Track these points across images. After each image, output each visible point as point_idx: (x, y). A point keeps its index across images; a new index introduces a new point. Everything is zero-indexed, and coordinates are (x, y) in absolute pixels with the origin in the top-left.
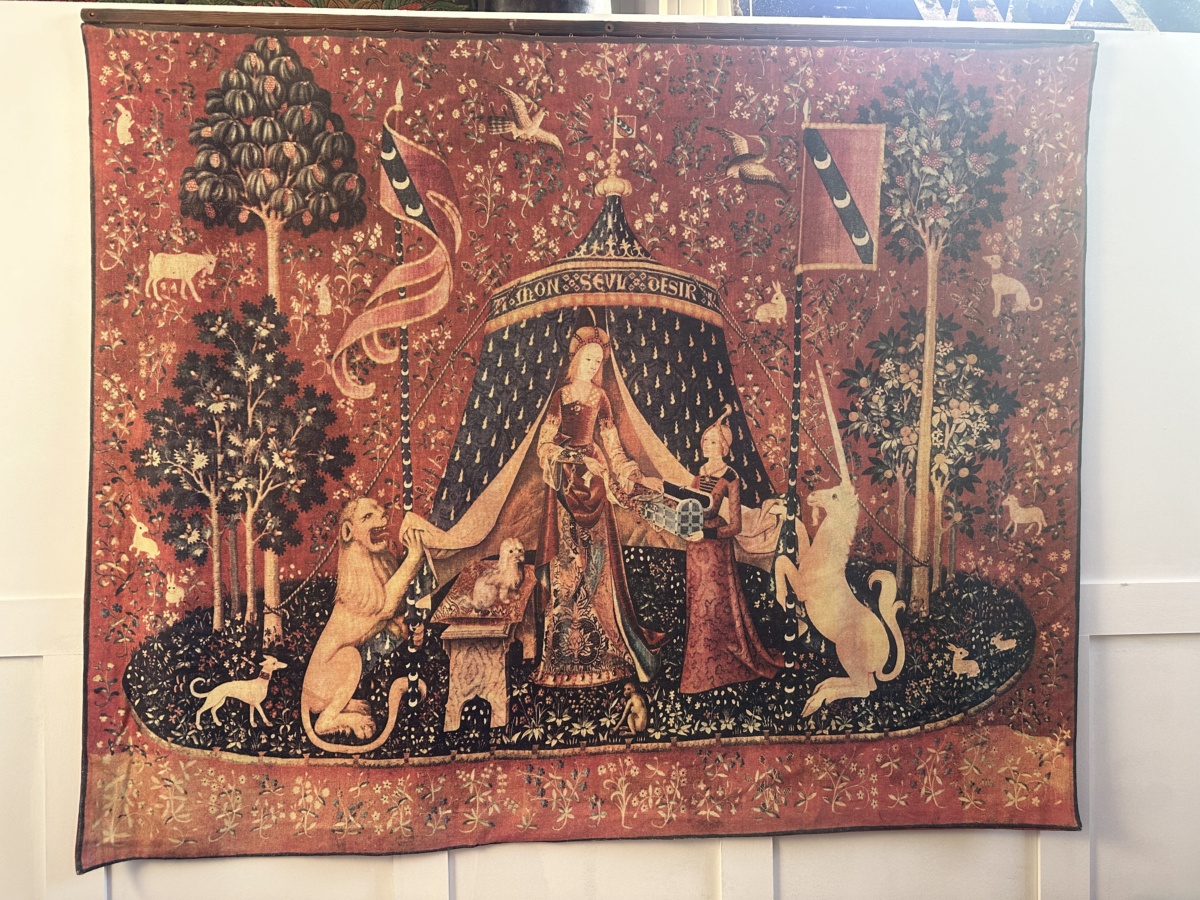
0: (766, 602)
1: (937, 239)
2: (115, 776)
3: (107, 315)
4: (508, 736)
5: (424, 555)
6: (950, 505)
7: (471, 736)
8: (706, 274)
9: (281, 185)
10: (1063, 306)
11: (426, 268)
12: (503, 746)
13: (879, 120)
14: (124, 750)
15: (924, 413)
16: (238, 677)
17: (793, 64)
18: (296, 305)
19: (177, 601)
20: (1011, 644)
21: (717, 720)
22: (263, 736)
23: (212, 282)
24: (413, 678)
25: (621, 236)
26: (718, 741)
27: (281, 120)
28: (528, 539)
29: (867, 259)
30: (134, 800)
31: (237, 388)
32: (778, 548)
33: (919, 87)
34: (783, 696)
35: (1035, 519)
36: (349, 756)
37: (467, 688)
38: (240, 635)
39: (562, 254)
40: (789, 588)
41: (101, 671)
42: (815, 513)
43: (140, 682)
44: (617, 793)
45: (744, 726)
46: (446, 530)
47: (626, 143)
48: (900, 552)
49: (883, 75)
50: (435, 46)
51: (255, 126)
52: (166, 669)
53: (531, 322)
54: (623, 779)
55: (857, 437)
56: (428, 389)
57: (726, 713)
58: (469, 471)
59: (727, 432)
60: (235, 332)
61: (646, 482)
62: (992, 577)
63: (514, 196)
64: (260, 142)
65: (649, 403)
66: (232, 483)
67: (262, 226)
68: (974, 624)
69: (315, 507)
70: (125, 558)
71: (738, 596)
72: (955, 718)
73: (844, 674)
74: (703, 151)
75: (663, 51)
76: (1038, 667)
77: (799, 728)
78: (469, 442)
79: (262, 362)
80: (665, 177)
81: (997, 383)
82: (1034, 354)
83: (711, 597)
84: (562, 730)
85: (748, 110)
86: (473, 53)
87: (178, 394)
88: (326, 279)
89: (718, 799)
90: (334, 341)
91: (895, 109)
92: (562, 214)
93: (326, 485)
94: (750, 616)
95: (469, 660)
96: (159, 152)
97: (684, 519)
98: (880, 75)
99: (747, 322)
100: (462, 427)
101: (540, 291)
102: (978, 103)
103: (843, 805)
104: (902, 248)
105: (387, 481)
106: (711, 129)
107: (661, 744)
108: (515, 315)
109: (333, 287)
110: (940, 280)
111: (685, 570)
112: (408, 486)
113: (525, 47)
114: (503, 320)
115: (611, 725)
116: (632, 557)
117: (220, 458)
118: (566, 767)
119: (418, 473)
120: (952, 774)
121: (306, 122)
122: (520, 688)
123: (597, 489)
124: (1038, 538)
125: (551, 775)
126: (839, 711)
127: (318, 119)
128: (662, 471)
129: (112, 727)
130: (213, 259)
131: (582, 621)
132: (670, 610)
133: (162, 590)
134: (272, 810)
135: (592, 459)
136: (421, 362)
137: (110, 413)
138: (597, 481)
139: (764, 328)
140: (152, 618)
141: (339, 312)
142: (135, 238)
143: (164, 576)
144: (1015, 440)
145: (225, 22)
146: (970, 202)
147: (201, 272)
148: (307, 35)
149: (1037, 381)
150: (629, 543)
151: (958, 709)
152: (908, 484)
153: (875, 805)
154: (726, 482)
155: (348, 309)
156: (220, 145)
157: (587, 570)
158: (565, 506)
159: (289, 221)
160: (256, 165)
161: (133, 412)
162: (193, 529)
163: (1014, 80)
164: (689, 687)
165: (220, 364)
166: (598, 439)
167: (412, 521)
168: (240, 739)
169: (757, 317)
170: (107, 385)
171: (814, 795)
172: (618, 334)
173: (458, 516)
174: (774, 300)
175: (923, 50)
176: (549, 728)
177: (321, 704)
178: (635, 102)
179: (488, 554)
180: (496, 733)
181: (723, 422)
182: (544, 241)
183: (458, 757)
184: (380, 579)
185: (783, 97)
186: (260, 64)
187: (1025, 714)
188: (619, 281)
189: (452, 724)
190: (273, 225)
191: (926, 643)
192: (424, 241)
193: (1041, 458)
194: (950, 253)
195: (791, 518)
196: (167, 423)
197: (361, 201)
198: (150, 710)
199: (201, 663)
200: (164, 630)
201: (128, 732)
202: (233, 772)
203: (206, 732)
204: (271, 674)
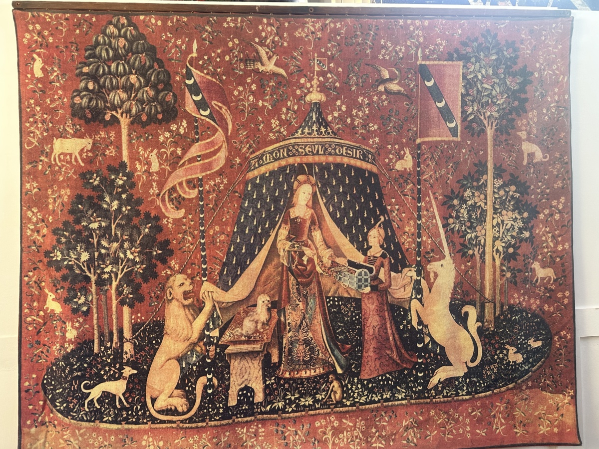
0: (406, 325)
1: (492, 123)
2: (38, 440)
3: (29, 174)
4: (264, 407)
5: (214, 306)
6: (504, 268)
7: (244, 408)
8: (368, 145)
9: (129, 99)
10: (560, 158)
11: (212, 144)
12: (262, 413)
13: (459, 59)
14: (43, 425)
15: (489, 218)
17: (412, 29)
18: (138, 166)
19: (73, 338)
20: (539, 344)
21: (381, 393)
22: (124, 413)
23: (90, 154)
24: (210, 377)
25: (321, 124)
26: (382, 404)
27: (128, 63)
28: (273, 295)
29: (455, 135)
31: (105, 214)
32: (412, 295)
33: (480, 41)
34: (417, 377)
35: (549, 275)
36: (174, 422)
37: (240, 381)
38: (110, 355)
39: (288, 135)
40: (419, 317)
41: (29, 380)
42: (432, 275)
44: (326, 436)
45: (396, 395)
46: (227, 291)
47: (322, 73)
48: (478, 295)
49: (460, 35)
50: (214, 20)
51: (113, 66)
53: (272, 173)
54: (330, 428)
55: (453, 232)
56: (215, 211)
57: (386, 389)
58: (239, 257)
59: (382, 231)
60: (104, 182)
61: (338, 260)
62: (527, 307)
63: (260, 103)
64: (117, 75)
65: (338, 216)
66: (103, 269)
67: (118, 122)
68: (519, 333)
69: (151, 280)
70: (42, 313)
71: (391, 323)
72: (511, 386)
73: (450, 364)
74: (364, 77)
75: (341, 23)
76: (554, 356)
77: (426, 395)
78: (238, 241)
79: (119, 198)
80: (344, 91)
81: (527, 201)
82: (545, 184)
83: (375, 324)
84: (295, 402)
85: (388, 54)
86: (236, 24)
87: (71, 218)
88: (155, 151)
89: (383, 437)
90: (161, 186)
91: (467, 53)
92: (287, 113)
93: (158, 268)
94: (398, 334)
95: (241, 365)
96: (58, 81)
97: (360, 280)
98: (459, 35)
99: (391, 170)
100: (234, 233)
101: (276, 156)
102: (511, 50)
103: (452, 437)
104: (474, 128)
105: (192, 264)
106: (368, 65)
107: (350, 408)
108: (263, 169)
109: (160, 156)
110: (494, 145)
111: (361, 309)
112: (204, 267)
113: (265, 21)
114: (256, 173)
115: (323, 399)
116: (331, 303)
117: (96, 254)
118: (297, 423)
119: (210, 259)
120: (509, 416)
121: (143, 64)
122: (270, 380)
123: (310, 265)
124: (552, 285)
125: (289, 428)
126: (448, 384)
127: (149, 61)
128: (346, 254)
129: (35, 412)
130: (91, 141)
131: (303, 340)
132: (353, 332)
133: (64, 331)
135: (307, 248)
136: (211, 197)
137: (32, 230)
138: (310, 260)
139: (400, 173)
140: (58, 347)
141: (164, 170)
142: (45, 130)
143: (65, 323)
144: (537, 232)
145: (96, 8)
146: (509, 103)
147: (83, 149)
148: (142, 15)
149: (548, 199)
150: (330, 295)
151: (512, 380)
152: (481, 257)
153: (469, 436)
154: (382, 259)
155: (168, 167)
156: (94, 77)
157: (306, 311)
158: (293, 275)
159: (134, 119)
160: (114, 88)
161: (45, 229)
162: (81, 295)
163: (530, 37)
164: (365, 375)
165: (96, 201)
166: (310, 237)
167: (207, 287)
168: (110, 415)
169: (396, 168)
170: (30, 214)
171: (436, 432)
172: (320, 178)
173: (233, 283)
174: (405, 158)
175: (480, 21)
176: (287, 401)
177: (157, 393)
178: (327, 50)
179: (250, 304)
180: (257, 406)
181: (380, 226)
182: (278, 128)
183: (236, 420)
184: (189, 320)
185: (407, 47)
186: (116, 31)
187: (548, 382)
188: (320, 149)
189: (232, 402)
190: (124, 122)
191: (493, 345)
192: (211, 129)
193: (552, 241)
194: (499, 130)
195: (419, 278)
196: (65, 235)
197: (175, 107)
198: (58, 401)
199: (88, 372)
200: (65, 355)
201: (45, 414)
202: (107, 435)
203: (91, 412)
204: (128, 377)
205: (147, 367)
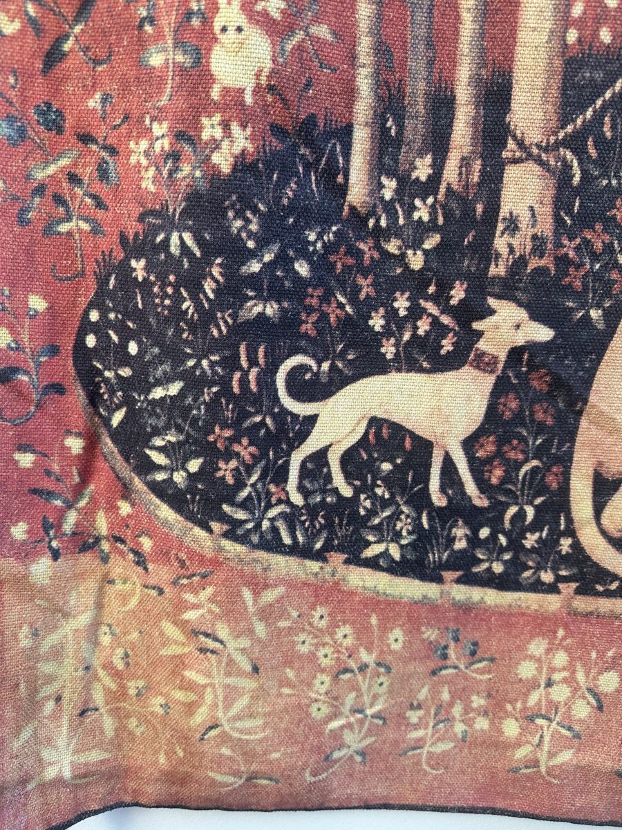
2: (66, 615)
14: (85, 548)
16: (408, 362)
22: (459, 531)
30: (116, 674)
38: (422, 230)
43: (126, 360)
52: (207, 318)
129: (48, 484)
134: (457, 710)
140: (165, 144)
168: (397, 536)
198: (158, 442)
199: (310, 310)
200: (203, 186)
201: (94, 501)
202: (374, 620)
203: (312, 511)
204: (503, 356)
205: (607, 314)
